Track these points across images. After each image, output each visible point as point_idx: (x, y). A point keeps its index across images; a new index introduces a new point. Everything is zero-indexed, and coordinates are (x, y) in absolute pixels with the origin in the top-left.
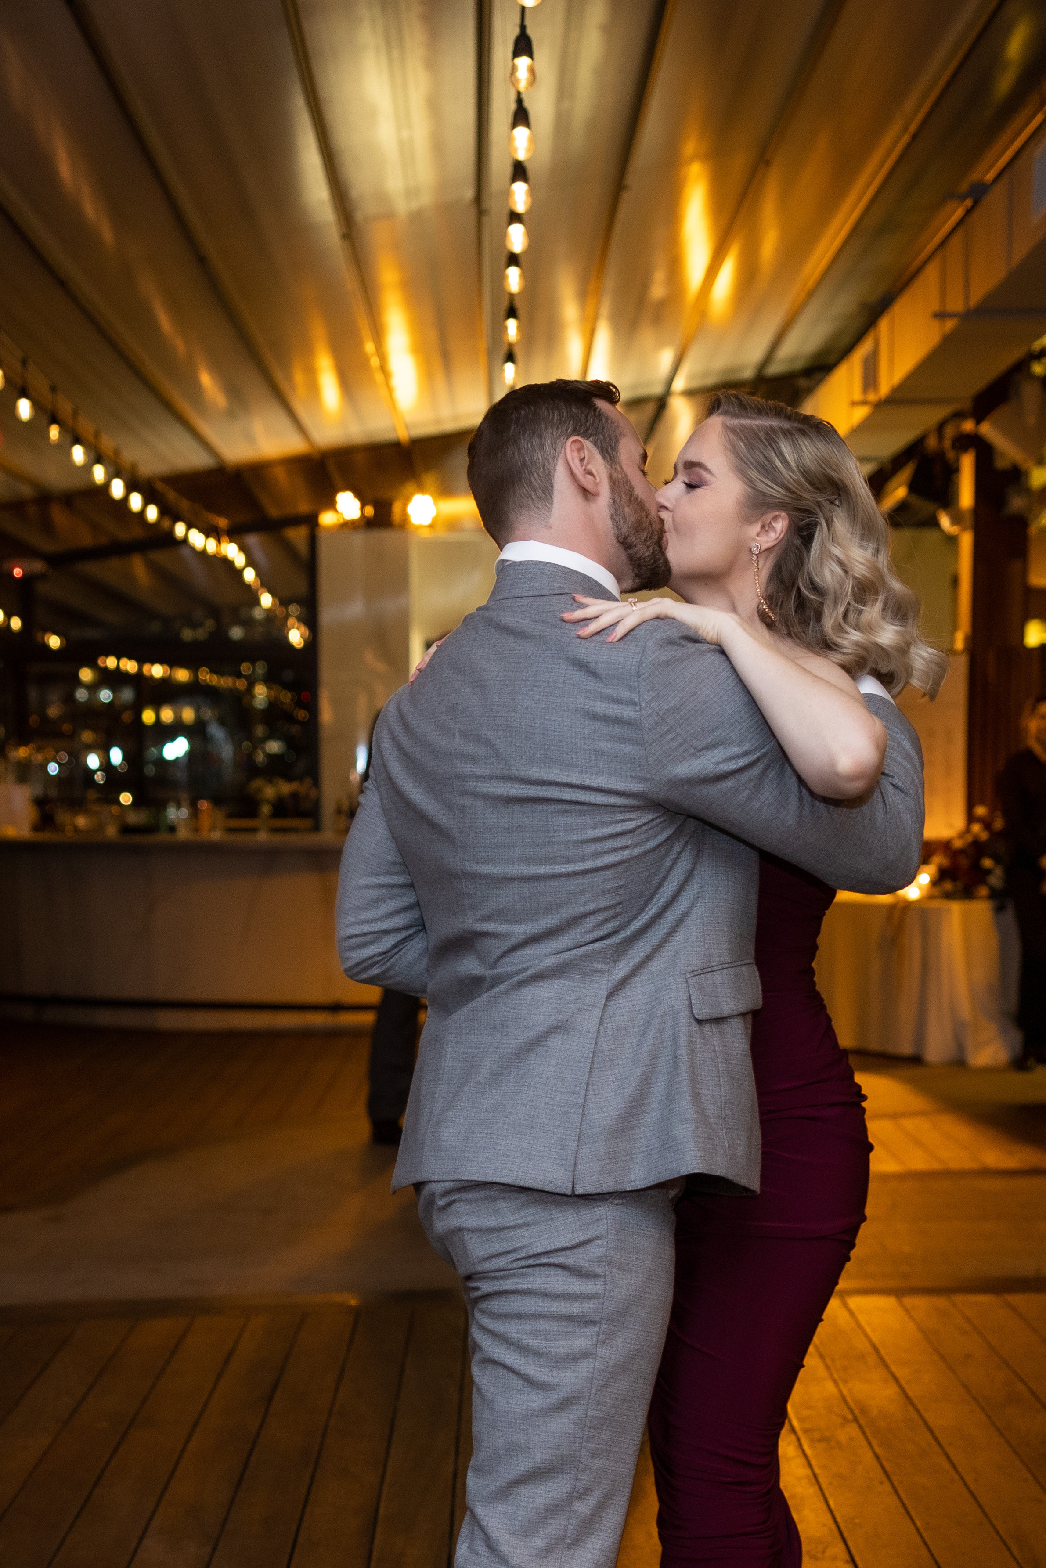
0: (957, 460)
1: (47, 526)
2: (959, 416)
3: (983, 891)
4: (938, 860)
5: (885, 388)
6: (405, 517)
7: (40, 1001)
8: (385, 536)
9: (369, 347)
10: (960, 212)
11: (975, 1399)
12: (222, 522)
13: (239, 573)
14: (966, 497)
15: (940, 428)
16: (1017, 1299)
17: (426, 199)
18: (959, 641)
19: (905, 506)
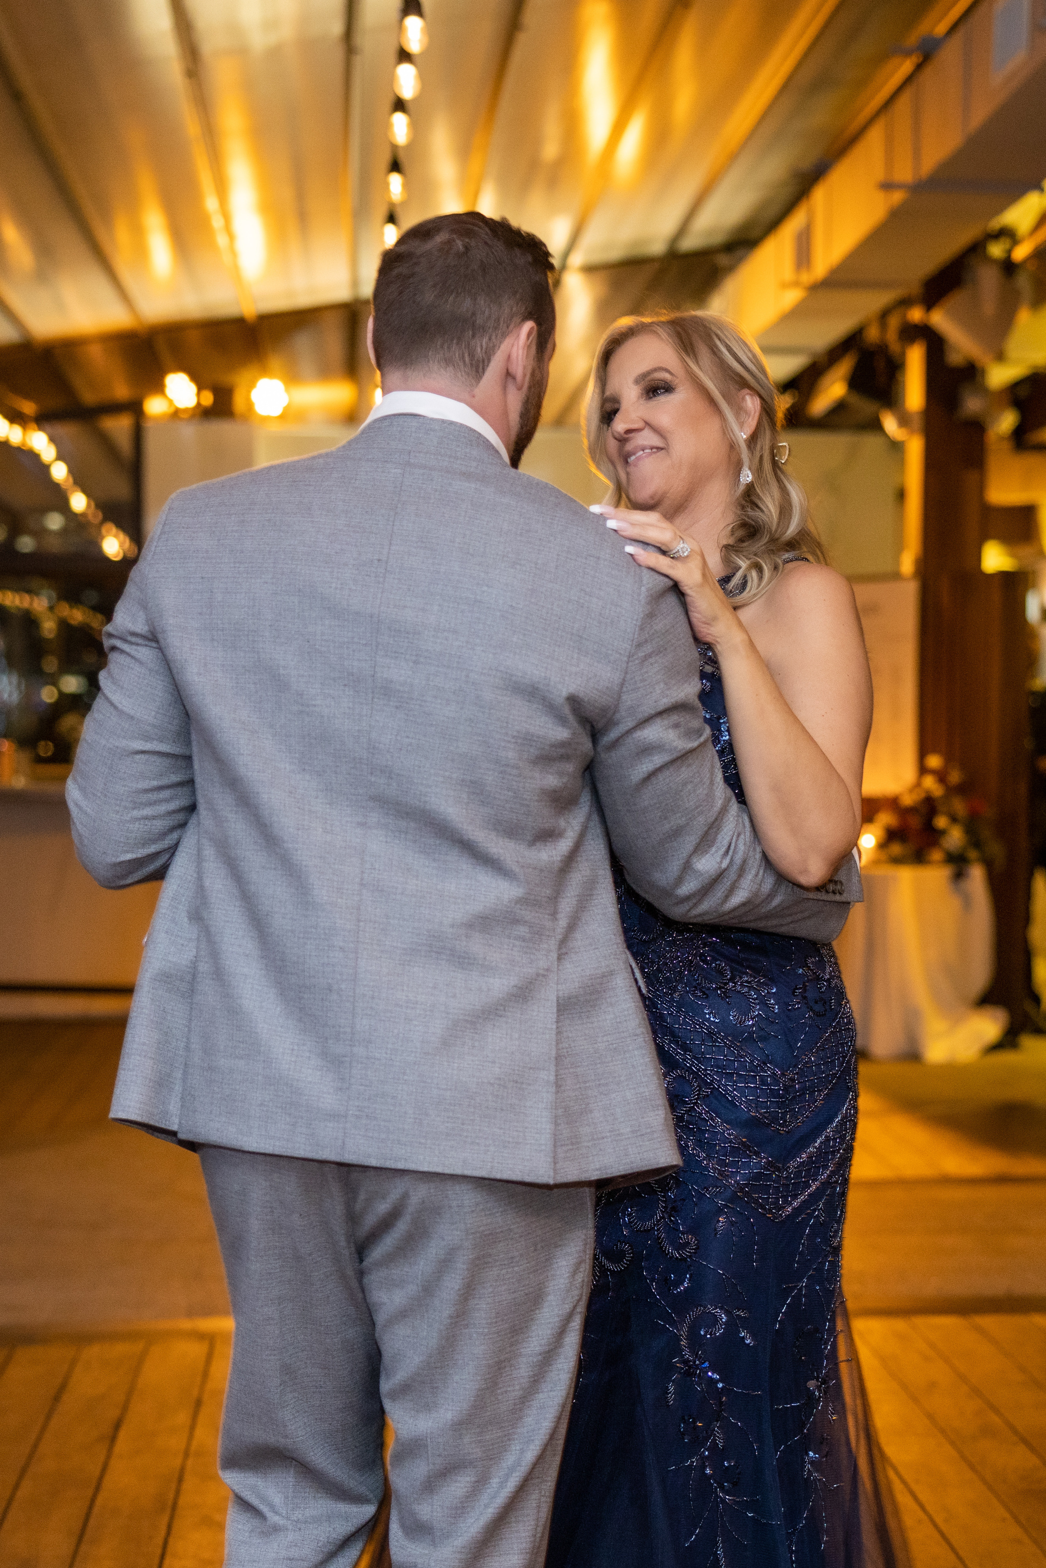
0: (903, 355)
2: (905, 303)
3: (937, 855)
4: (885, 819)
5: (821, 267)
6: (250, 406)
8: (220, 428)
9: (211, 203)
10: (907, 66)
11: (943, 1431)
12: (29, 408)
13: (45, 469)
14: (914, 395)
15: (884, 315)
16: (988, 1322)
17: (286, 33)
18: (907, 564)
19: (840, 407)
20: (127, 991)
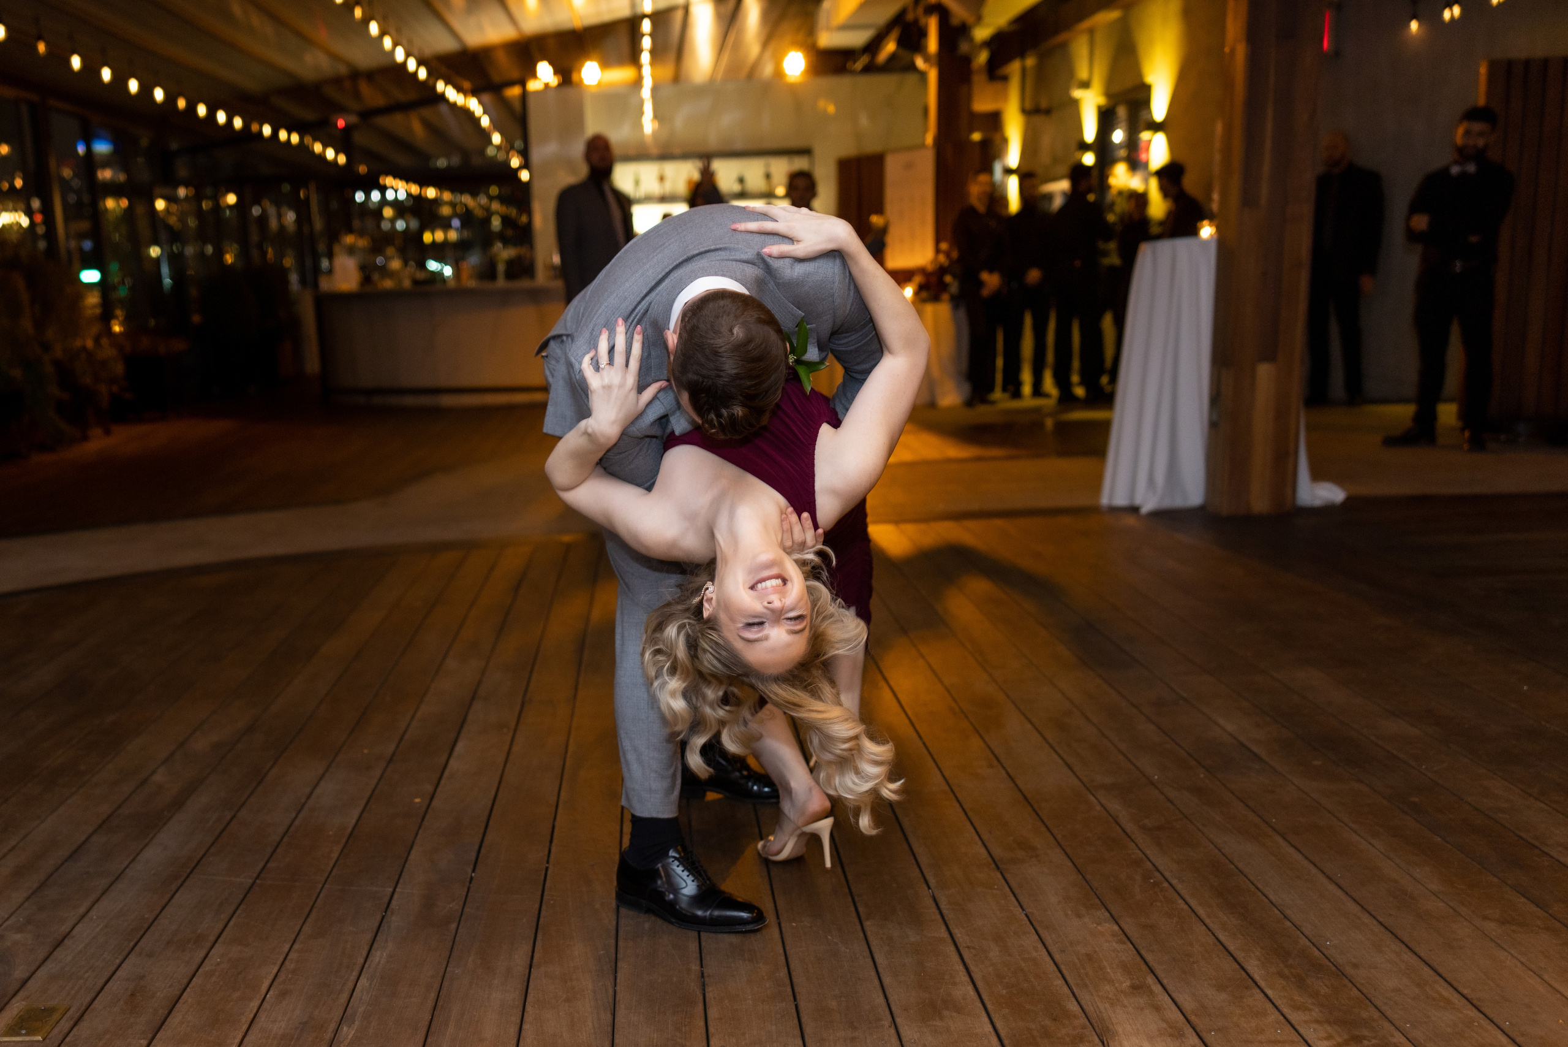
0: (927, 21)
1: (357, 95)
3: (945, 297)
4: (918, 279)
6: (581, 80)
7: (370, 392)
8: (569, 91)
12: (467, 85)
13: (476, 121)
14: (933, 44)
18: (929, 139)
19: (893, 57)
20: (545, 389)
